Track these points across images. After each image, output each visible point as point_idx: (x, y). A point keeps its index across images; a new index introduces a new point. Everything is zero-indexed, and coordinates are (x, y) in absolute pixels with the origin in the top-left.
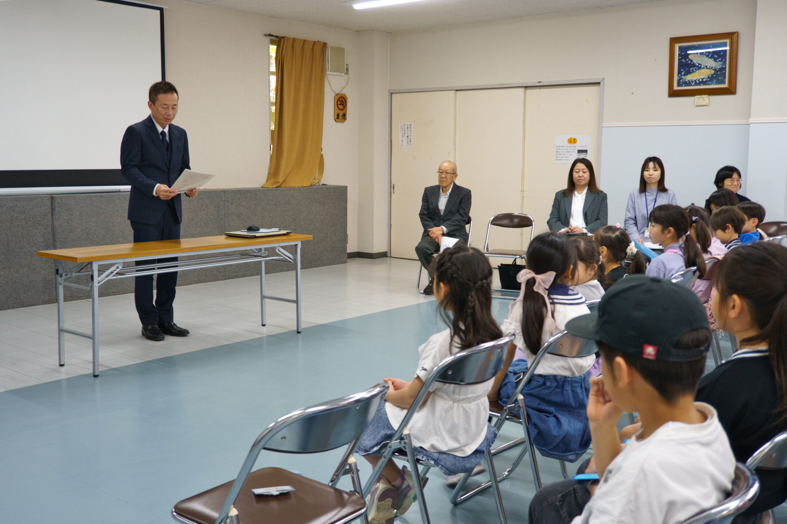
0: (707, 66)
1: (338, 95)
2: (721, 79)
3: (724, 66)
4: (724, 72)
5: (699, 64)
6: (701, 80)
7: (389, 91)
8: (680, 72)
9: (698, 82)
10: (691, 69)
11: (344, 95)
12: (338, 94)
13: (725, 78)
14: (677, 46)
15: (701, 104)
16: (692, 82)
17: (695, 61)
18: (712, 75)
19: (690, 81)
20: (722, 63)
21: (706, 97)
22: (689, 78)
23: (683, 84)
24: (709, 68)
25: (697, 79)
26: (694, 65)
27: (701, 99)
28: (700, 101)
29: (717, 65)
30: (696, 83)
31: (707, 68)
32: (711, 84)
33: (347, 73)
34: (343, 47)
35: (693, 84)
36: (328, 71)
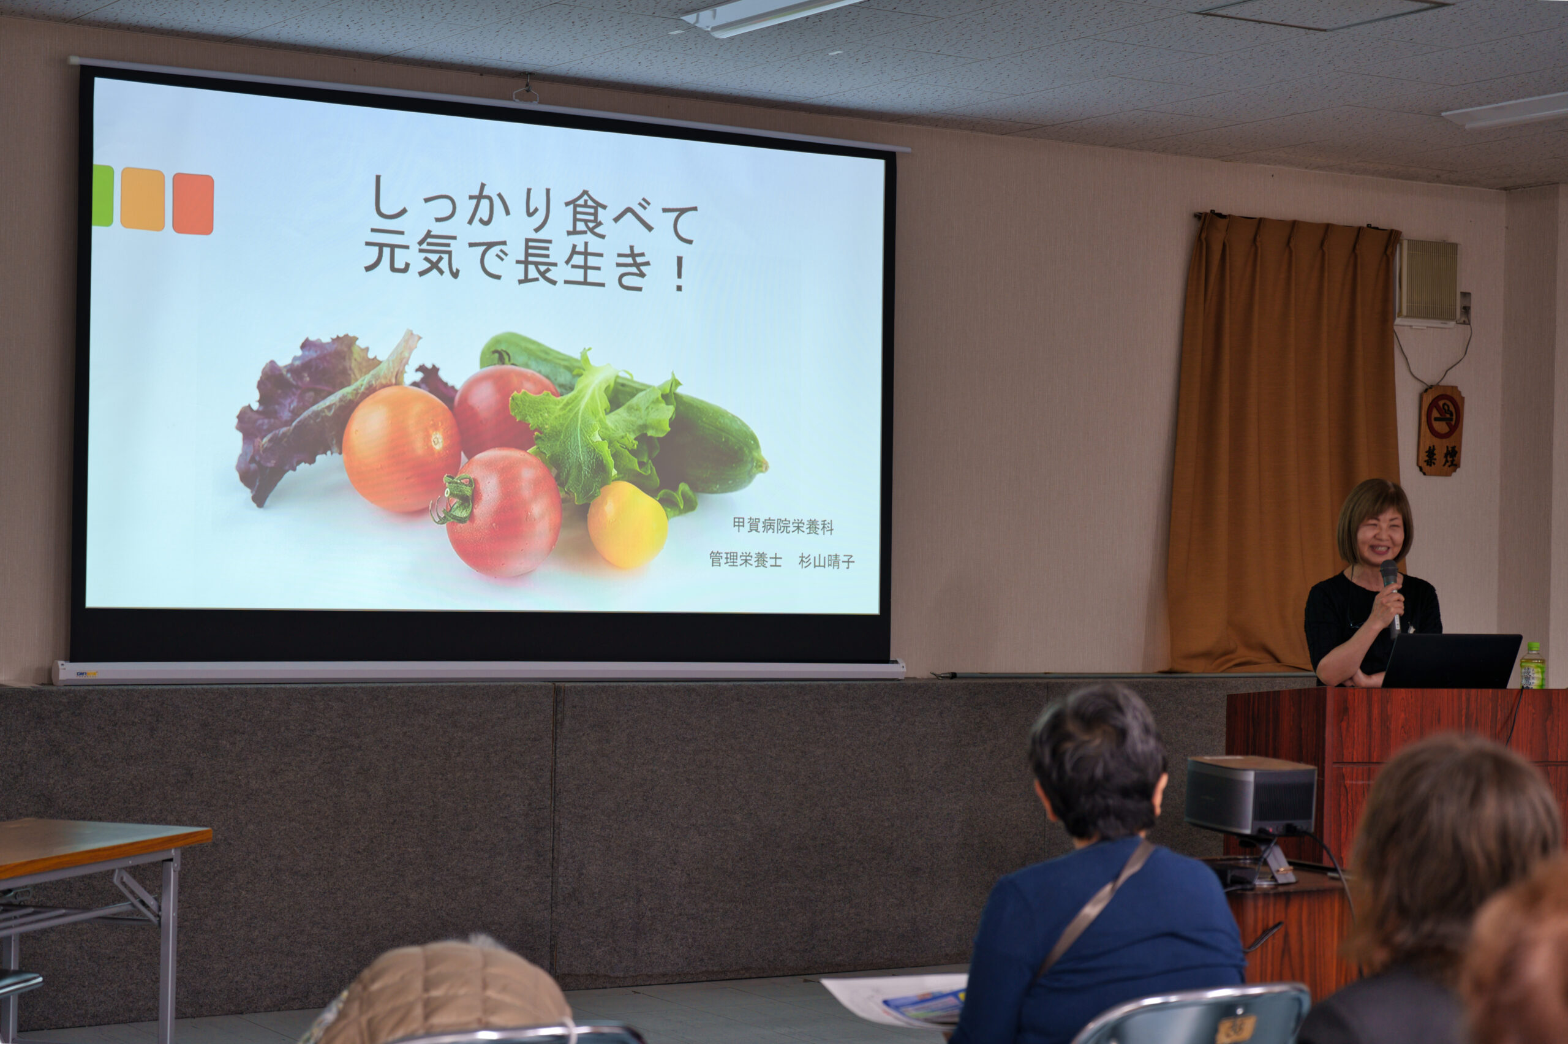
1: (1430, 391)
11: (1455, 388)
12: (1431, 387)
33: (1467, 322)
34: (1452, 240)
36: (1400, 315)
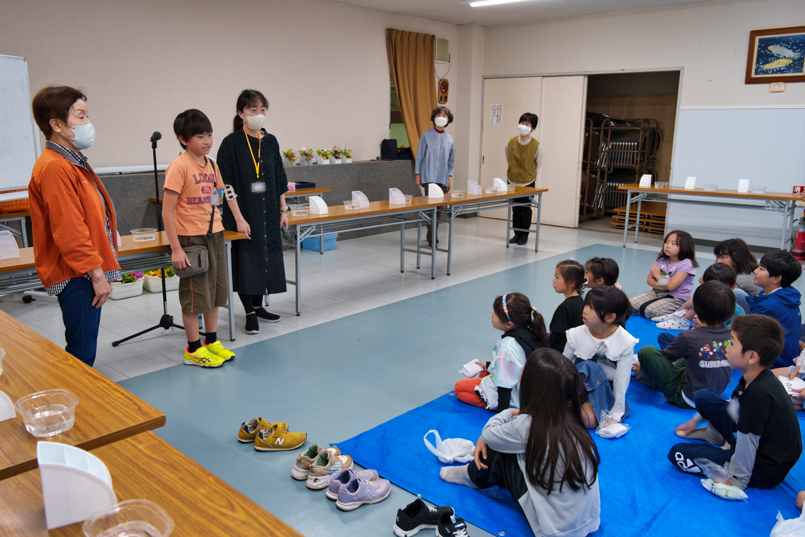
0: (785, 57)
2: (799, 68)
4: (802, 61)
5: (778, 55)
7: (483, 76)
8: (758, 62)
10: (769, 59)
11: (447, 80)
12: (441, 80)
13: (802, 67)
14: (757, 39)
15: (777, 90)
16: (770, 70)
17: (774, 52)
18: (790, 65)
21: (782, 84)
22: (767, 67)
23: (760, 72)
24: (787, 58)
25: (775, 68)
26: (772, 56)
27: (777, 86)
28: (776, 88)
29: (796, 55)
32: (788, 73)
33: (449, 62)
34: (447, 38)
36: (435, 59)
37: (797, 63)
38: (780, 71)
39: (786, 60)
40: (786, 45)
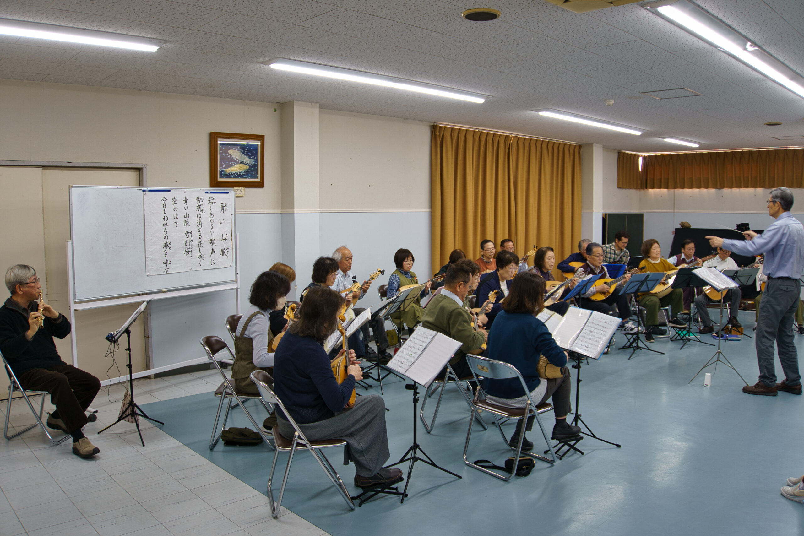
0: (243, 162)
2: (254, 174)
3: (256, 163)
4: (256, 168)
5: (237, 159)
6: (239, 174)
8: (221, 165)
9: (236, 175)
10: (231, 163)
13: (257, 173)
15: (239, 195)
16: (232, 174)
17: (233, 157)
18: (247, 170)
19: (230, 174)
20: (254, 160)
21: (242, 189)
22: (229, 170)
24: (245, 164)
25: (235, 172)
27: (239, 190)
28: (238, 192)
29: (250, 161)
30: (235, 176)
31: (243, 164)
32: (247, 178)
35: (232, 177)
37: (252, 169)
38: (239, 176)
39: (244, 165)
40: (243, 151)
